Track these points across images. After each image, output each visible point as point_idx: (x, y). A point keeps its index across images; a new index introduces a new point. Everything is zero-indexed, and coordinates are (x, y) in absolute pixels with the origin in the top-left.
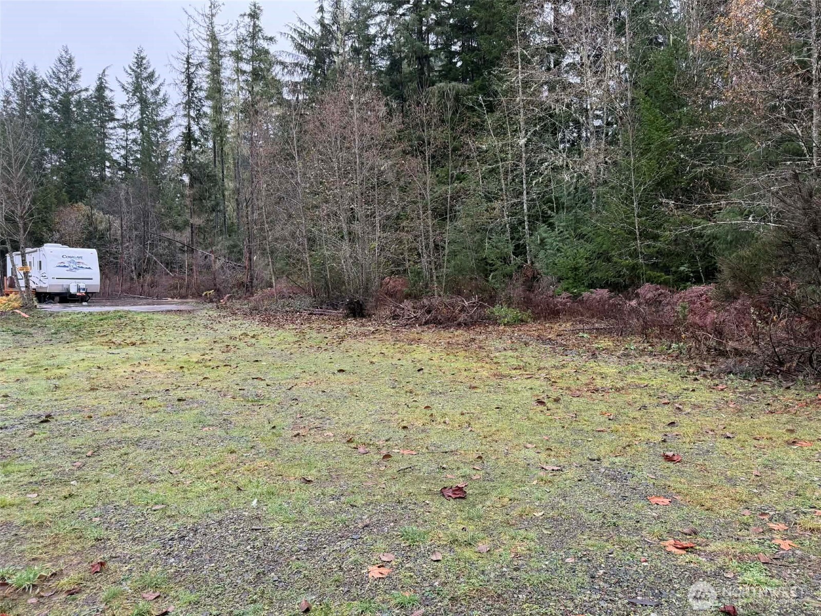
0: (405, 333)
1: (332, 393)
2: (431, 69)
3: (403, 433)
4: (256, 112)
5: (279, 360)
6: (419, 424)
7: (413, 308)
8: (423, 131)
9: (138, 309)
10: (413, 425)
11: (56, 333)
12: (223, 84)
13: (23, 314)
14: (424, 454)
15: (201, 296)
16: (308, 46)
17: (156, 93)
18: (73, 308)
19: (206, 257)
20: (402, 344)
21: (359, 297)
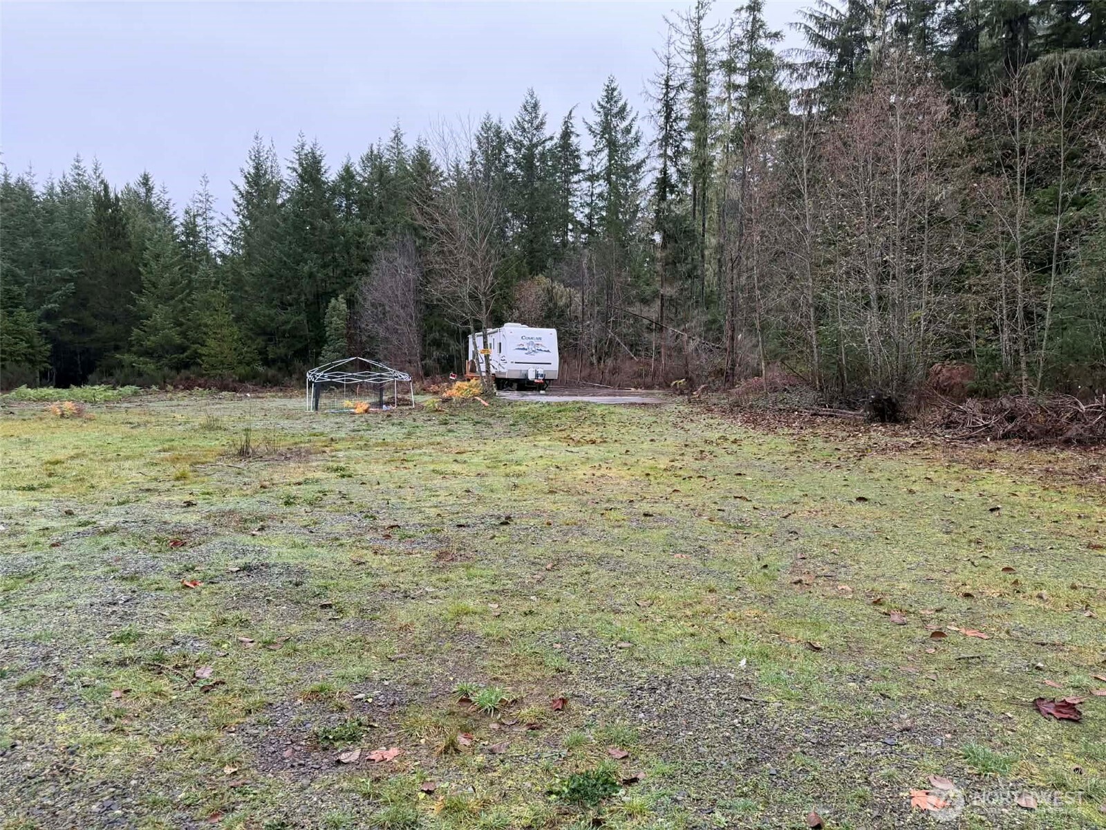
0: (965, 451)
1: (849, 530)
2: (1030, 35)
3: (965, 604)
4: (752, 138)
5: (769, 476)
6: (994, 593)
7: (983, 411)
8: (1014, 133)
9: (599, 400)
10: (982, 593)
11: (514, 425)
12: (710, 107)
13: (483, 402)
14: (1001, 640)
15: (669, 386)
16: (829, 36)
17: (627, 131)
18: (531, 397)
19: (677, 337)
20: (962, 466)
21: (891, 392)
